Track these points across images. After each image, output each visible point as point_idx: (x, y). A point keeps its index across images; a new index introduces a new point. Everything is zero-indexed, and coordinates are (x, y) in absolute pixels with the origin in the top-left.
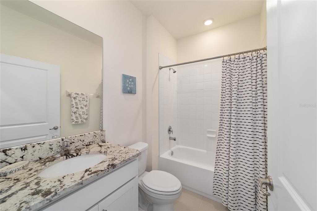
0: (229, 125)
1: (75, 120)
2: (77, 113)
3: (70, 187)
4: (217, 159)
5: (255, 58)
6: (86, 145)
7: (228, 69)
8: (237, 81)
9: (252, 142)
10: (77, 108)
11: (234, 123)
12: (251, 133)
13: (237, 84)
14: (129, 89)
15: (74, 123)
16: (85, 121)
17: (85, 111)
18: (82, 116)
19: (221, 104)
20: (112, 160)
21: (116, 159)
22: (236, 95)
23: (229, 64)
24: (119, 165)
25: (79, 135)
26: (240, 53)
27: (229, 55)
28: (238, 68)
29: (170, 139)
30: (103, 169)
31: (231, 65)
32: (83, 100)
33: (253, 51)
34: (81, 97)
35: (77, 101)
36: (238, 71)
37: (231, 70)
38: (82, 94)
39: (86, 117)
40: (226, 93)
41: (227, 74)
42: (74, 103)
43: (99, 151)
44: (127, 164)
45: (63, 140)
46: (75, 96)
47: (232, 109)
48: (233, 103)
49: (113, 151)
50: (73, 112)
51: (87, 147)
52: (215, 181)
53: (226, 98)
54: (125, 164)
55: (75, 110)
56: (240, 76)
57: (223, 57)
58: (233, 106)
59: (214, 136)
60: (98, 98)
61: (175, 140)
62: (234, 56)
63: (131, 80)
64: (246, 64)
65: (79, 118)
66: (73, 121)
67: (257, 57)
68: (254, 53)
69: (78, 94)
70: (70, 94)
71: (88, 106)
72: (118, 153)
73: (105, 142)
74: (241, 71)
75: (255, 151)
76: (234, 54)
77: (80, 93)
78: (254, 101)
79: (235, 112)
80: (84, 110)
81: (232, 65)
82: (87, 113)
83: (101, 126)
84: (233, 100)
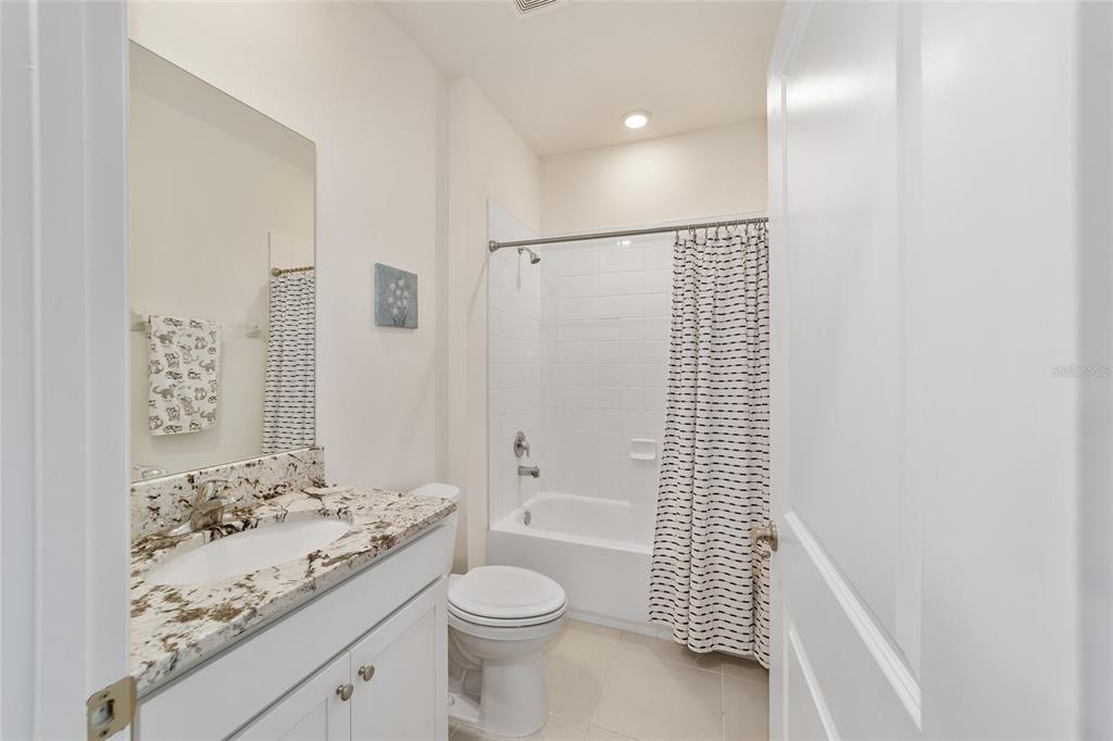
0: (691, 421)
1: (168, 423)
2: (175, 394)
3: (286, 596)
4: (660, 518)
5: (753, 241)
6: (266, 498)
7: (688, 266)
8: (710, 300)
9: (745, 463)
10: (176, 376)
11: (705, 414)
12: (744, 439)
13: (710, 308)
14: (395, 311)
15: (160, 432)
16: (204, 423)
17: (207, 387)
18: (196, 405)
19: (671, 347)
20: (378, 527)
21: (389, 524)
22: (708, 338)
23: (692, 251)
24: (403, 538)
25: (244, 463)
26: (720, 225)
27: (692, 228)
28: (714, 264)
29: (520, 474)
30: (363, 550)
31: (695, 253)
32: (197, 347)
33: (750, 222)
34: (189, 336)
35: (174, 349)
36: (712, 272)
37: (696, 268)
38: (195, 325)
39: (209, 408)
40: (685, 331)
41: (688, 280)
42: (160, 354)
43: (319, 511)
44: (424, 535)
45: (191, 479)
46: (165, 330)
47: (700, 376)
48: (701, 361)
49: (367, 507)
50: (158, 390)
51: (269, 501)
52: (655, 580)
53: (685, 346)
54: (415, 536)
55: (167, 382)
56: (719, 288)
57: (677, 229)
58: (701, 368)
59: (651, 457)
60: (255, 337)
61: (535, 474)
62: (704, 230)
63: (401, 283)
64: (735, 255)
65: (182, 412)
66: (158, 427)
67: (759, 238)
68: (751, 226)
69: (177, 323)
70: (143, 324)
71: (217, 368)
72: (386, 509)
73: (324, 485)
74: (720, 273)
75: (754, 486)
76: (704, 226)
77: (186, 321)
78: (751, 356)
79: (707, 383)
80: (204, 383)
81: (700, 256)
82: (215, 394)
83: (266, 440)
84: (701, 353)
